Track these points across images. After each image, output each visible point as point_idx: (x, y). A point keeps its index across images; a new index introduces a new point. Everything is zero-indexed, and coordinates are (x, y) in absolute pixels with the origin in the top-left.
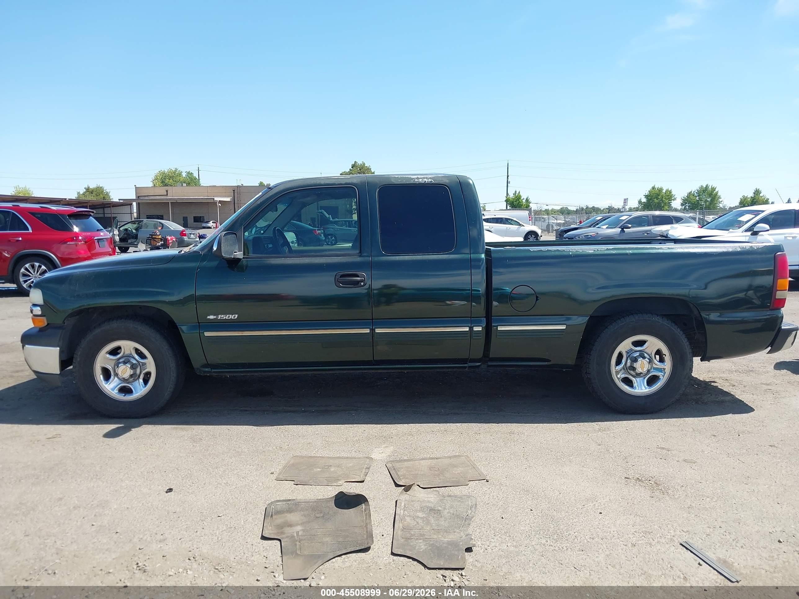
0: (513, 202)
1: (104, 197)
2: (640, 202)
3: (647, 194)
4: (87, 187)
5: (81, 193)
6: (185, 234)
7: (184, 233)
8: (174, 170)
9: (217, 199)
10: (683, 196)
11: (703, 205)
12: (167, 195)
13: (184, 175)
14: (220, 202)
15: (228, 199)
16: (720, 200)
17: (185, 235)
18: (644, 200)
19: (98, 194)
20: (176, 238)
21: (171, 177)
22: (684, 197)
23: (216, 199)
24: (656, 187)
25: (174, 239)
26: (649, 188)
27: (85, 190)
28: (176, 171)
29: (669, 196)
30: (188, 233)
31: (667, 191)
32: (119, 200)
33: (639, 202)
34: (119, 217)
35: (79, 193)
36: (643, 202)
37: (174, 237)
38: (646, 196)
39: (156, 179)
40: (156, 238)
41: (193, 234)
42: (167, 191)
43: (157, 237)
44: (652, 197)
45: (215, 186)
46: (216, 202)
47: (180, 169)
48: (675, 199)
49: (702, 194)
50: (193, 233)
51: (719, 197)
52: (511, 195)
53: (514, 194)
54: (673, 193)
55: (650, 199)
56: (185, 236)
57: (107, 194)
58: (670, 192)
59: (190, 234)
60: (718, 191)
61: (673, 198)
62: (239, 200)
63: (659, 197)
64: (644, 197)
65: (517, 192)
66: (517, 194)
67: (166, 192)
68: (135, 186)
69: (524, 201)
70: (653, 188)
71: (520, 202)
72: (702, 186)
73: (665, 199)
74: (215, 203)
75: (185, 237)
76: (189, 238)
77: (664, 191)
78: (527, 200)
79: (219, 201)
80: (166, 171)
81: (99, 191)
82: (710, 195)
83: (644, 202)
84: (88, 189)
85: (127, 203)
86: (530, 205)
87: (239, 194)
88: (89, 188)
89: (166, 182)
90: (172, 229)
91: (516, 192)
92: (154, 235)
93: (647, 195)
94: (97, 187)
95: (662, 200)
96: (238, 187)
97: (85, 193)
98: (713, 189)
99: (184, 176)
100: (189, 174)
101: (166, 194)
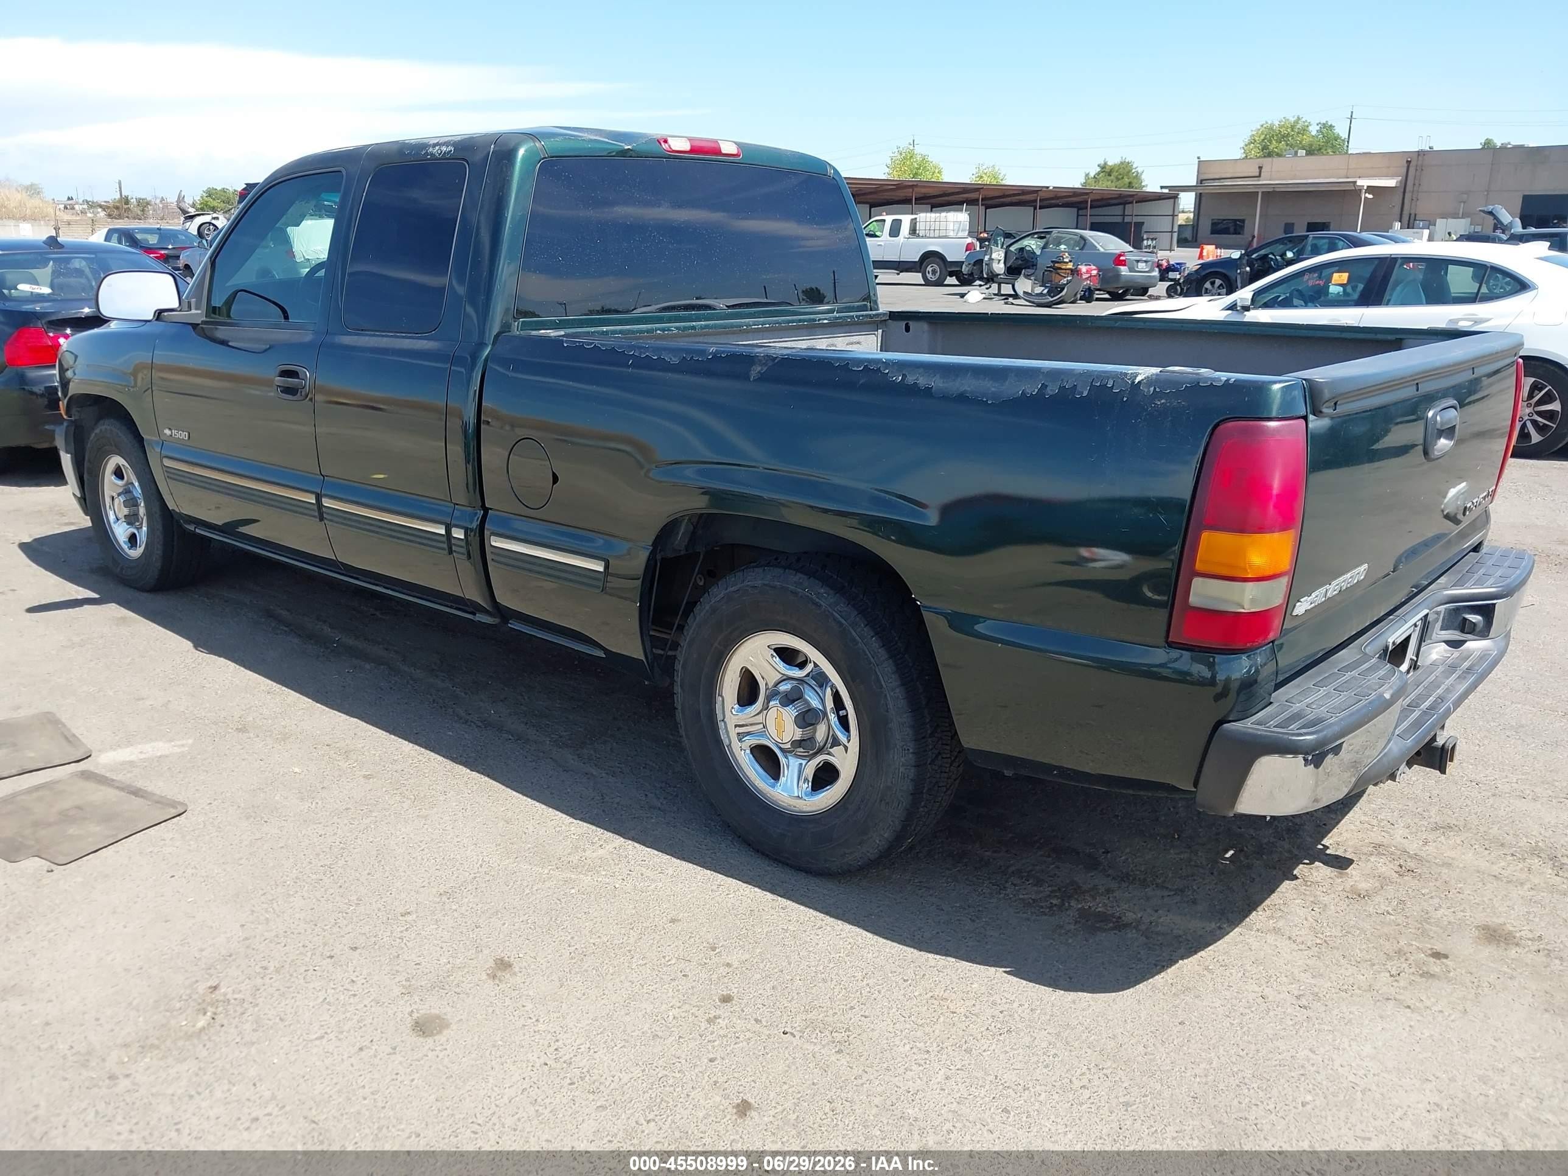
1: (1130, 183)
4: (1103, 163)
5: (1092, 175)
6: (1124, 261)
7: (1122, 258)
8: (1292, 120)
9: (1363, 183)
12: (1260, 176)
13: (1314, 130)
14: (1370, 189)
15: (1391, 183)
17: (1123, 263)
19: (1120, 177)
20: (1099, 270)
21: (1283, 137)
23: (1360, 182)
25: (1094, 272)
27: (1099, 169)
28: (1297, 122)
30: (1132, 261)
32: (1162, 187)
34: (1150, 224)
35: (1087, 175)
37: (1094, 267)
39: (1253, 141)
40: (1060, 269)
41: (1146, 262)
42: (1260, 168)
43: (1064, 267)
45: (1370, 153)
46: (1360, 190)
47: (1306, 117)
50: (1144, 259)
56: (1125, 265)
57: (1138, 177)
59: (1138, 261)
62: (1417, 185)
67: (1258, 170)
68: (1199, 158)
74: (1356, 192)
75: (1122, 268)
76: (1131, 270)
79: (1368, 187)
80: (1277, 123)
81: (1123, 171)
84: (1103, 167)
85: (1171, 195)
87: (1420, 169)
88: (1105, 164)
89: (1271, 148)
90: (1102, 250)
92: (1058, 262)
94: (1122, 163)
96: (1420, 153)
97: (1098, 174)
99: (1314, 133)
100: (1327, 128)
101: (1257, 174)
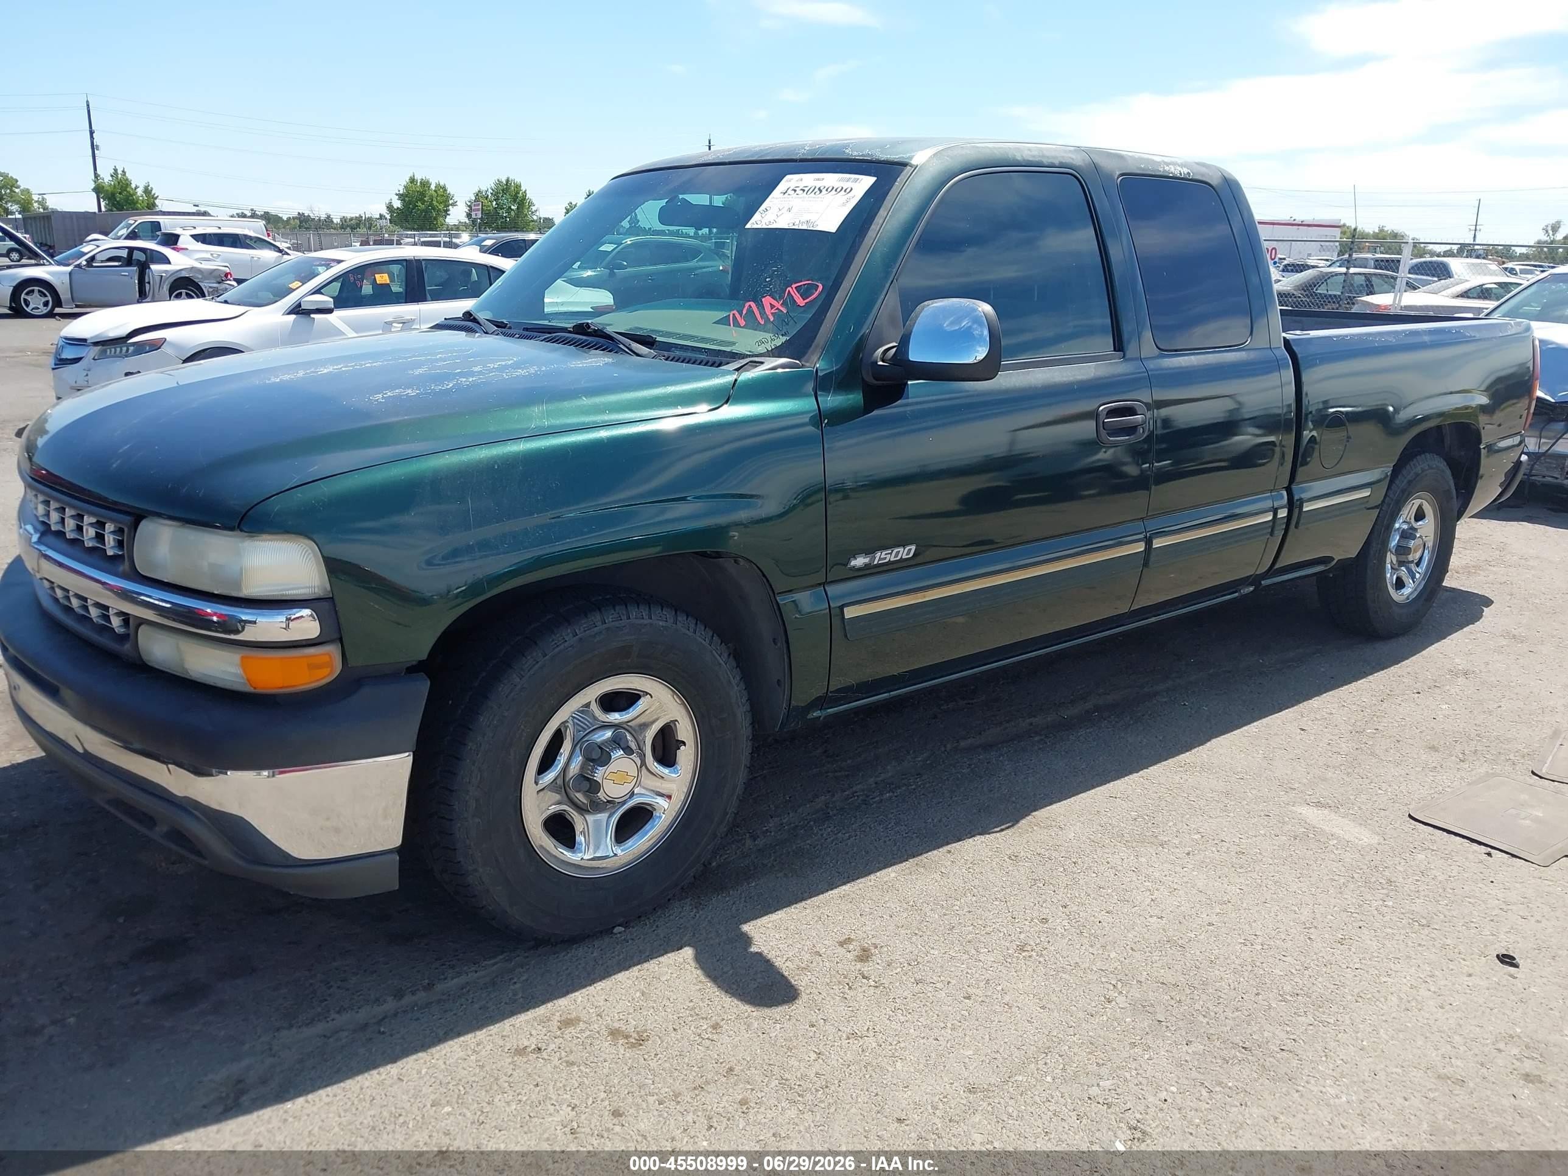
0: (113, 195)
2: (390, 207)
3: (401, 192)
10: (468, 199)
11: (506, 217)
16: (534, 208)
18: (397, 204)
22: (470, 202)
24: (418, 177)
26: (404, 180)
29: (444, 199)
31: (438, 186)
33: (388, 207)
36: (395, 207)
38: (401, 197)
44: (413, 198)
48: (454, 204)
49: (502, 196)
51: (531, 204)
52: (106, 178)
53: (112, 176)
54: (450, 190)
55: (410, 202)
58: (444, 189)
60: (525, 192)
61: (451, 202)
63: (426, 199)
64: (397, 197)
65: (120, 172)
66: (120, 176)
69: (140, 191)
70: (412, 180)
71: (132, 196)
72: (498, 180)
73: (437, 202)
77: (433, 187)
78: (147, 191)
82: (515, 198)
83: (398, 208)
86: (157, 202)
91: (116, 170)
93: (402, 195)
95: (431, 204)
98: (518, 187)
